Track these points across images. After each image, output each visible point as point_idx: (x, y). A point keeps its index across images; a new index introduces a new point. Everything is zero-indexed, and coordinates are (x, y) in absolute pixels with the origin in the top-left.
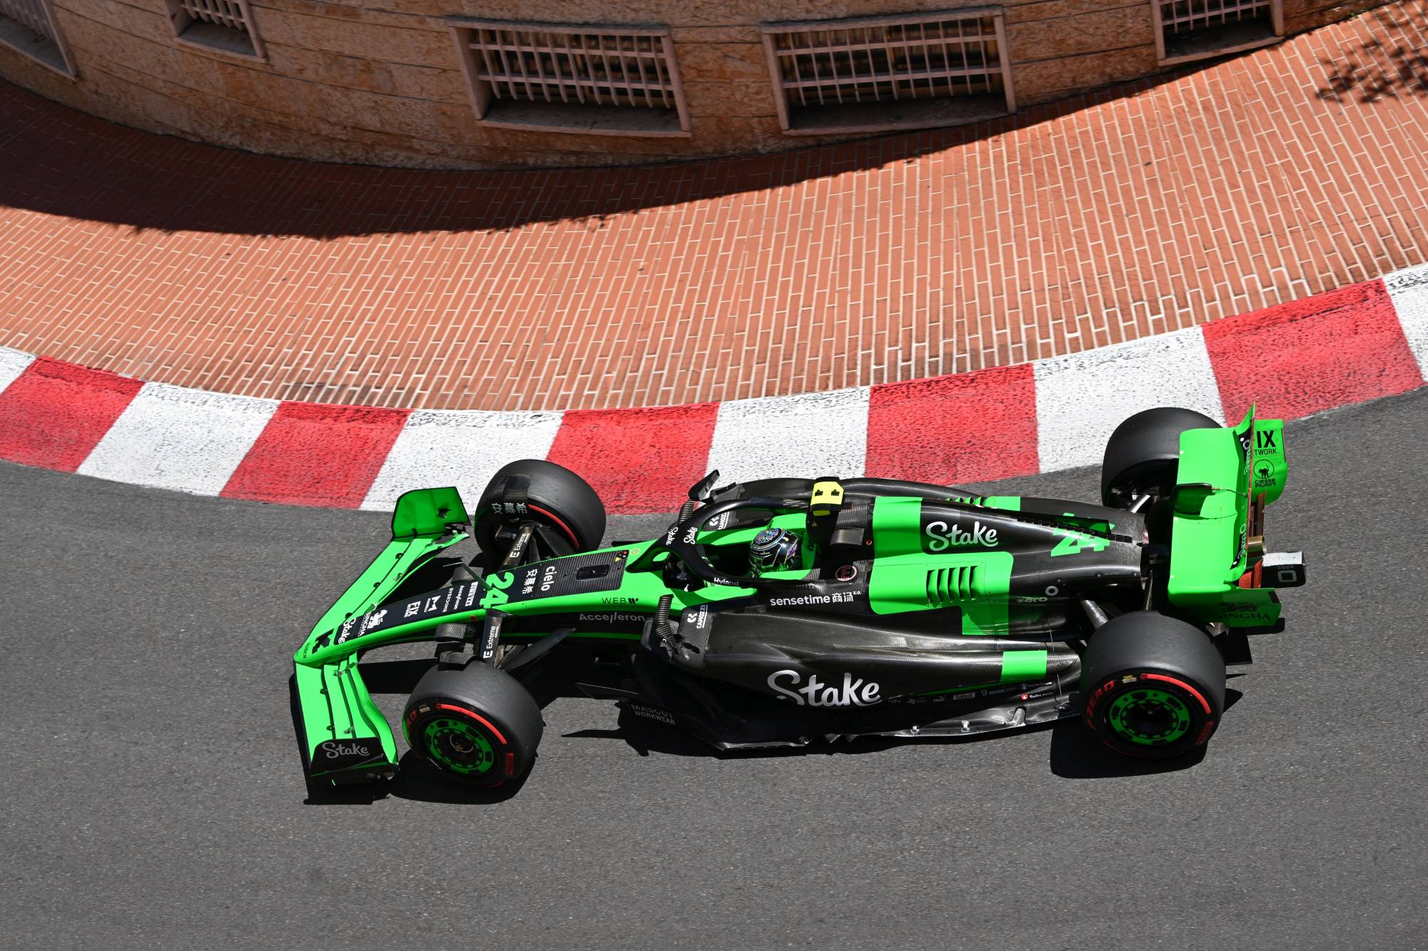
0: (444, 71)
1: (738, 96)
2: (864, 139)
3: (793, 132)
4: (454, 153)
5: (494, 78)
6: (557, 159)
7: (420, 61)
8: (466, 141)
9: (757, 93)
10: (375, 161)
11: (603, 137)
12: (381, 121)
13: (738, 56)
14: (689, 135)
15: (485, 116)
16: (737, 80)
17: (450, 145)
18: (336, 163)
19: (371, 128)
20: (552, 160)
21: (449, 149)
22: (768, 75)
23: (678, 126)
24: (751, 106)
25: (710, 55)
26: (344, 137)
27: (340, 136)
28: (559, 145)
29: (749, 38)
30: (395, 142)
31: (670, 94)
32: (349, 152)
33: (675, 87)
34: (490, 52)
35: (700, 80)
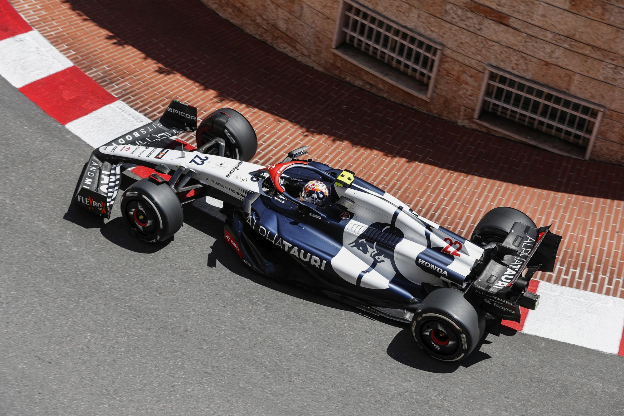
0: (328, 18)
1: (461, 92)
2: (510, 140)
3: (478, 121)
4: (313, 58)
5: (349, 32)
6: (361, 83)
7: (319, 8)
8: (322, 56)
9: (471, 96)
10: (275, 46)
11: (388, 83)
12: (286, 28)
13: (470, 75)
14: (428, 100)
15: (337, 48)
16: (464, 85)
17: (314, 54)
18: (255, 38)
19: (280, 29)
20: (358, 83)
21: (312, 55)
22: (479, 90)
23: (426, 94)
24: (465, 100)
25: (457, 68)
26: (266, 28)
27: (264, 27)
28: (365, 77)
29: (479, 68)
30: (288, 41)
31: (429, 78)
32: (265, 35)
33: (433, 75)
34: (354, 19)
35: (446, 77)
